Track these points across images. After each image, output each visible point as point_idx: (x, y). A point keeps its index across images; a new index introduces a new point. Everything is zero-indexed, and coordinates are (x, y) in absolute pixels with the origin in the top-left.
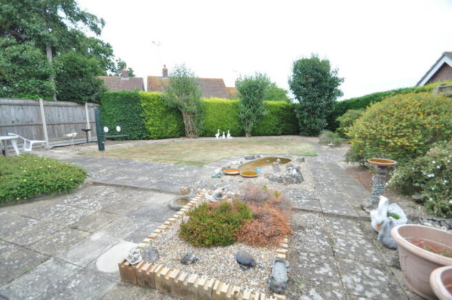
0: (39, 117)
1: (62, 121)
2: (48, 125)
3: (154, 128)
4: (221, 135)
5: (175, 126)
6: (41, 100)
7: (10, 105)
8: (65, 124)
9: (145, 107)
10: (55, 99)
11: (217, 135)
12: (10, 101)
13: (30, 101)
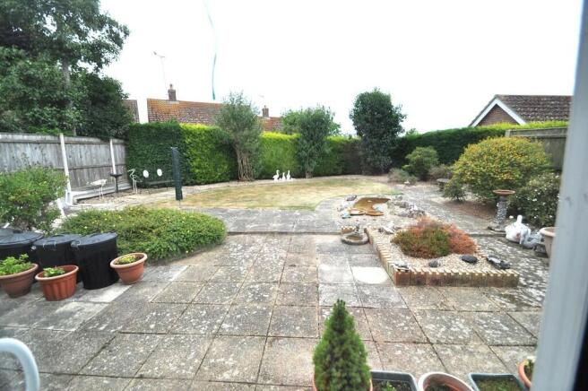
0: (60, 159)
1: (85, 164)
2: (70, 170)
3: (201, 171)
4: (281, 177)
5: (226, 167)
6: (62, 136)
7: (26, 142)
8: (88, 168)
9: (190, 143)
10: (75, 134)
11: (276, 177)
12: (26, 137)
13: (49, 138)
